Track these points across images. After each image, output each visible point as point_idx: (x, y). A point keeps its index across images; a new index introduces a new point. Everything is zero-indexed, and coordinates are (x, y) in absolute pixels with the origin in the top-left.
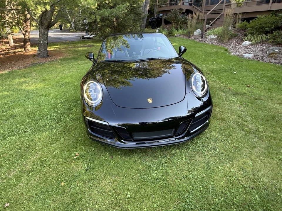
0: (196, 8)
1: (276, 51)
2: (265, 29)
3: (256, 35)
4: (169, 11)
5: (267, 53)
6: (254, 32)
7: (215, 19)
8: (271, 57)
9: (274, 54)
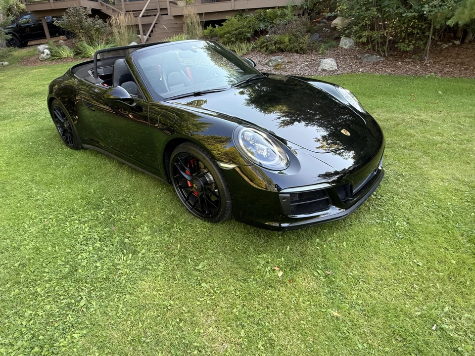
0: (107, 6)
1: (280, 62)
2: (245, 35)
3: (237, 43)
4: (64, 10)
5: (269, 66)
6: (233, 39)
7: (151, 24)
8: (279, 69)
9: (279, 65)
